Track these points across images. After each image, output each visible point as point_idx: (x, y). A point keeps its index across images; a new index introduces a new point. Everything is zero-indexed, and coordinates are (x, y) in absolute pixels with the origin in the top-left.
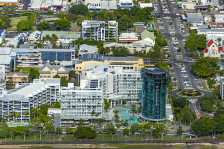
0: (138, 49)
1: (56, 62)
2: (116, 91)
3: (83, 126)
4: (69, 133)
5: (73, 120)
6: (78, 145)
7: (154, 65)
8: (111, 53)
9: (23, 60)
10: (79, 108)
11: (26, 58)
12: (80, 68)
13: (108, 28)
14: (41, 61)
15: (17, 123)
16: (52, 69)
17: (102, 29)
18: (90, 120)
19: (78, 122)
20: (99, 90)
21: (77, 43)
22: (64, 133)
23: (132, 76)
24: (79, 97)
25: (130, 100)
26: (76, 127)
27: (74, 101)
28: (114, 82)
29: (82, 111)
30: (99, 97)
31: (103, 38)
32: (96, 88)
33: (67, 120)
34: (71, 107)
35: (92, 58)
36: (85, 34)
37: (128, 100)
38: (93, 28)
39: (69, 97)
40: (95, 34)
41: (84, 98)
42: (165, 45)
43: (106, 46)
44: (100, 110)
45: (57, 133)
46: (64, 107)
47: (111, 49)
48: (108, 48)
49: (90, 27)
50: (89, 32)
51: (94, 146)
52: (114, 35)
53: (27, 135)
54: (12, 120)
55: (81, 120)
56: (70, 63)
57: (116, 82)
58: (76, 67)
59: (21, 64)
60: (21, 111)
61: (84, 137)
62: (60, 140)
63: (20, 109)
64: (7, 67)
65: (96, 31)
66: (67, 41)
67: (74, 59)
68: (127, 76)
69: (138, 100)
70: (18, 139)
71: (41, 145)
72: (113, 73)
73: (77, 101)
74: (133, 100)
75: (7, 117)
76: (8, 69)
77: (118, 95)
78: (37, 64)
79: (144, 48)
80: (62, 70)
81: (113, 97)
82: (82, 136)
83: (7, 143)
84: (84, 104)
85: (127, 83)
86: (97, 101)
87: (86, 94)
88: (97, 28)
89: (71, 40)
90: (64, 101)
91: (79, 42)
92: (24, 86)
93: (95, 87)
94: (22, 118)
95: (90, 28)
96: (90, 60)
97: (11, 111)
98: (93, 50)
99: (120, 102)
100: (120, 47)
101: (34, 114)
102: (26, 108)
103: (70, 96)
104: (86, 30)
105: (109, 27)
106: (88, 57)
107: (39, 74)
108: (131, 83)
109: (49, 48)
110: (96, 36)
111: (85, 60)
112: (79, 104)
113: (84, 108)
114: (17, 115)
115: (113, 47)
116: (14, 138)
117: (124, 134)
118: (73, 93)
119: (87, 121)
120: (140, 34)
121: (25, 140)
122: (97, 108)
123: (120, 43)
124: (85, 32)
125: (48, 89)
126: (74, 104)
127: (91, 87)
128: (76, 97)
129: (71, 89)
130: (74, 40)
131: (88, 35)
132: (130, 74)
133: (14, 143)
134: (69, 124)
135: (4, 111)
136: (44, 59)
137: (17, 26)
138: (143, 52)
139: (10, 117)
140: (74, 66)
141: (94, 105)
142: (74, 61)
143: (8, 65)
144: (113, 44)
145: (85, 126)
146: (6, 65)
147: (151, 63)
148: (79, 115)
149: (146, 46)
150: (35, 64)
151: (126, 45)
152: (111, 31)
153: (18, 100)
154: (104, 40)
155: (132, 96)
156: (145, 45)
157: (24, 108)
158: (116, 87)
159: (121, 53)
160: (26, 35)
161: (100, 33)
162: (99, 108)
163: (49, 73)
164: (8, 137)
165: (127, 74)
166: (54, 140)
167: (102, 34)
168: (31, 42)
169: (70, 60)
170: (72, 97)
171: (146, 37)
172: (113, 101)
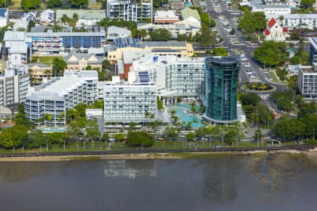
0: (182, 32)
1: (82, 49)
2: (168, 85)
3: (134, 131)
4: (119, 140)
5: (122, 123)
6: (132, 155)
7: (205, 52)
8: (148, 37)
9: (39, 46)
10: (127, 108)
11: (44, 44)
12: (114, 57)
13: (140, 6)
14: (63, 49)
15: (49, 128)
16: (81, 58)
17: (133, 6)
18: (141, 123)
19: (128, 126)
20: (152, 84)
21: (102, 25)
22: (111, 140)
23: (188, 66)
24: (127, 95)
25: (187, 97)
26: (126, 132)
27: (121, 99)
28: (167, 74)
29: (131, 112)
30: (152, 93)
31: (135, 18)
32: (148, 83)
33: (113, 124)
34: (118, 107)
35: (129, 44)
36: (112, 13)
37: (184, 97)
38: (122, 6)
39: (114, 95)
40: (124, 14)
41: (134, 95)
42: (213, 25)
43: (141, 27)
44: (153, 109)
45: (103, 141)
46: (109, 108)
47: (147, 32)
48: (144, 30)
49: (117, 4)
50: (117, 11)
51: (152, 157)
52: (149, 14)
53: (67, 144)
54: (43, 124)
55: (132, 124)
56: (101, 51)
57: (168, 74)
58: (108, 55)
59: (37, 53)
60: (55, 113)
61: (139, 145)
62: (109, 149)
63: (53, 111)
64: (23, 56)
65: (126, 9)
66: (89, 23)
67: (105, 46)
68: (182, 66)
69: (196, 97)
70: (56, 149)
71: (85, 156)
72: (165, 62)
73: (125, 99)
74: (190, 96)
75: (37, 121)
76: (25, 59)
77: (172, 90)
78: (58, 52)
79: (188, 30)
80: (93, 59)
81: (165, 93)
82: (137, 143)
83: (43, 155)
84: (134, 103)
85: (183, 75)
86: (151, 99)
87: (136, 90)
88: (126, 5)
89: (95, 21)
90: (108, 99)
91: (104, 24)
92: (53, 81)
93: (147, 81)
94: (55, 122)
95: (118, 6)
96: (126, 46)
97: (42, 113)
98: (124, 33)
99: (174, 100)
100: (160, 29)
101: (71, 117)
102: (61, 109)
103: (116, 92)
104: (113, 7)
105: (143, 4)
106: (123, 43)
107: (66, 65)
108: (186, 75)
109: (69, 32)
110: (126, 16)
111: (120, 47)
112: (127, 103)
113: (134, 108)
114: (50, 118)
115: (151, 30)
116: (50, 148)
117: (189, 141)
118: (120, 89)
119: (139, 124)
120: (180, 13)
121: (64, 150)
122: (150, 107)
123: (156, 24)
124: (111, 11)
125: (85, 84)
126: (121, 104)
127: (141, 81)
128: (124, 94)
129: (117, 83)
130: (99, 21)
131: (115, 14)
132: (185, 64)
133: (51, 154)
134: (117, 128)
135: (33, 113)
136: (67, 46)
137: (21, 4)
138: (188, 35)
139: (41, 120)
140: (106, 54)
141: (147, 103)
142: (105, 49)
143: (25, 54)
144: (150, 25)
145: (137, 130)
146: (22, 54)
147: (201, 49)
148: (127, 116)
149: (192, 28)
150: (54, 52)
151: (166, 27)
152: (145, 9)
153: (50, 98)
154: (136, 20)
155: (189, 91)
156: (190, 26)
157: (58, 109)
158: (169, 80)
159: (161, 37)
160: (34, 15)
161: (130, 11)
162: (153, 107)
163: (77, 63)
164: (44, 146)
165: (182, 64)
166: (100, 149)
167: (133, 13)
168: (44, 24)
169: (100, 47)
170: (118, 94)
171: (189, 16)
172: (166, 98)
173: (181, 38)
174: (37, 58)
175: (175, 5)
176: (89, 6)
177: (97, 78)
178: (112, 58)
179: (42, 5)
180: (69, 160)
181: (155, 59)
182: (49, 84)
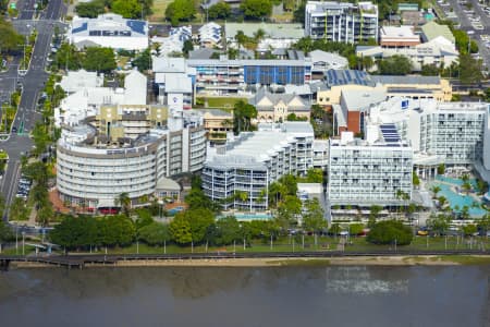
0: (429, 61)
1: (275, 86)
2: (424, 147)
3: (377, 220)
4: (355, 233)
5: (357, 207)
6: (379, 258)
7: (468, 93)
8: (375, 68)
9: (208, 82)
10: (365, 182)
11: (214, 78)
12: (328, 100)
13: (359, 18)
14: (244, 86)
15: (242, 214)
17: (348, 19)
18: (387, 208)
19: (368, 212)
20: (405, 146)
21: (300, 48)
22: (343, 233)
23: (456, 117)
24: (366, 161)
25: (452, 165)
26: (365, 221)
27: (356, 168)
28: (423, 129)
29: (371, 189)
30: (406, 159)
31: (350, 38)
32: (399, 143)
33: (343, 207)
34: (350, 181)
35: (350, 80)
36: (314, 29)
37: (448, 166)
38: (330, 18)
39: (346, 162)
40: (334, 30)
41: (376, 162)
42: (475, 50)
43: (363, 52)
44: (406, 185)
45: (331, 234)
46: (336, 181)
47: (374, 60)
48: (368, 58)
49: (325, 14)
50: (322, 26)
51: (411, 261)
52: (372, 32)
53: (275, 239)
54: (232, 207)
55: (375, 209)
56: (305, 89)
57: (425, 130)
58: (318, 97)
59: (203, 91)
60: (251, 190)
61: (389, 243)
62: (340, 248)
63: (249, 186)
64: (186, 97)
65: (337, 23)
66: (279, 45)
67: (311, 82)
68: (446, 117)
69: (467, 165)
70: (257, 247)
71: (306, 259)
72: (418, 109)
73: (362, 168)
74: (458, 165)
75: (223, 202)
76: (188, 102)
77: (430, 154)
78: (236, 91)
79: (438, 57)
80: (297, 103)
81: (419, 159)
82: (386, 239)
83: (239, 256)
84: (376, 175)
85: (447, 130)
86: (403, 168)
87: (379, 154)
88: (338, 17)
89: (288, 41)
90: (336, 168)
91: (304, 47)
92: (245, 139)
93: (397, 140)
94: (252, 203)
95: (324, 18)
96: (346, 83)
97: (231, 189)
98: (337, 62)
99: (433, 170)
100: (395, 57)
101: (275, 196)
102: (261, 183)
103: (349, 157)
104: (316, 20)
105: (363, 15)
106: (340, 77)
107: (256, 112)
108: (452, 130)
109: (249, 58)
110: (337, 34)
111: (336, 84)
112: (365, 175)
113: (376, 182)
114: (244, 197)
115: (379, 57)
116: (248, 245)
117: (466, 236)
118: (354, 151)
119: (384, 208)
120: (421, 29)
121: (272, 249)
122: (401, 182)
123: (385, 47)
124: (314, 26)
125: (294, 144)
126: (356, 176)
127: (387, 140)
128: (360, 161)
129: (349, 143)
130: (295, 41)
131: (320, 30)
132: (451, 112)
133: (251, 255)
134: (350, 215)
135: (217, 189)
136: (251, 82)
137: (166, 13)
138: (438, 65)
139: (229, 200)
140: (315, 95)
141: (397, 176)
142: (312, 86)
143: (189, 94)
144: (377, 50)
145: (382, 219)
146: (184, 94)
147: (462, 89)
148: (366, 196)
149: (443, 54)
150: (230, 91)
151: (403, 52)
152: (366, 24)
153: (243, 166)
154: (352, 42)
155: (455, 156)
156: (441, 52)
157: (256, 183)
158: (425, 138)
159: (395, 68)
161: (343, 27)
162: (406, 182)
163: (272, 110)
164: (239, 242)
165: (447, 113)
166: (328, 249)
167: (348, 30)
168: (207, 45)
169: (302, 83)
170: (352, 160)
171: (437, 35)
172: (421, 167)
173: (428, 71)
174: (203, 99)
175: (408, 17)
176: (272, 18)
177: (312, 134)
178: (324, 102)
179: (198, 15)
180: (279, 264)
181: (404, 104)
182: (237, 143)
